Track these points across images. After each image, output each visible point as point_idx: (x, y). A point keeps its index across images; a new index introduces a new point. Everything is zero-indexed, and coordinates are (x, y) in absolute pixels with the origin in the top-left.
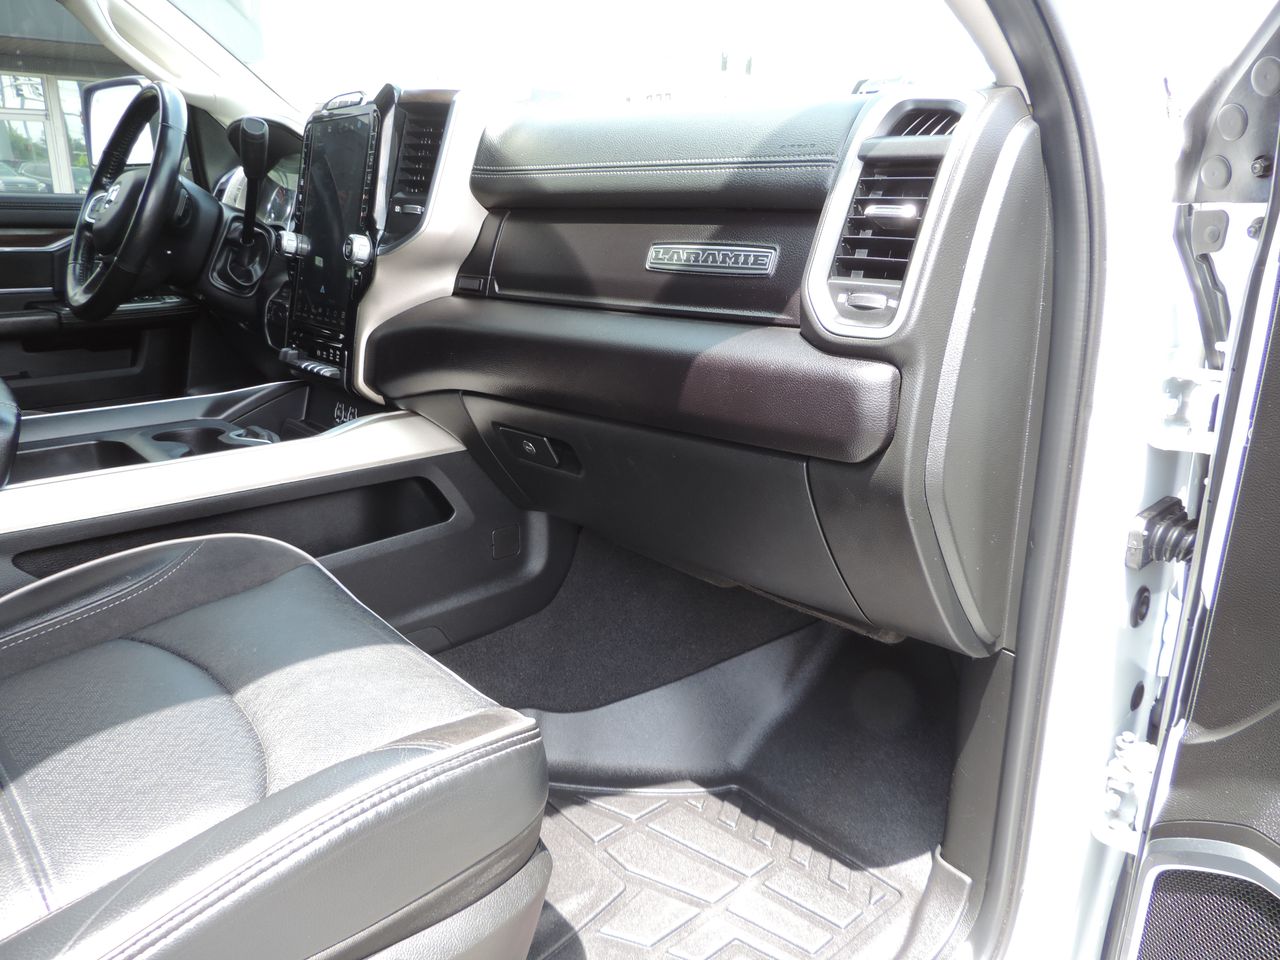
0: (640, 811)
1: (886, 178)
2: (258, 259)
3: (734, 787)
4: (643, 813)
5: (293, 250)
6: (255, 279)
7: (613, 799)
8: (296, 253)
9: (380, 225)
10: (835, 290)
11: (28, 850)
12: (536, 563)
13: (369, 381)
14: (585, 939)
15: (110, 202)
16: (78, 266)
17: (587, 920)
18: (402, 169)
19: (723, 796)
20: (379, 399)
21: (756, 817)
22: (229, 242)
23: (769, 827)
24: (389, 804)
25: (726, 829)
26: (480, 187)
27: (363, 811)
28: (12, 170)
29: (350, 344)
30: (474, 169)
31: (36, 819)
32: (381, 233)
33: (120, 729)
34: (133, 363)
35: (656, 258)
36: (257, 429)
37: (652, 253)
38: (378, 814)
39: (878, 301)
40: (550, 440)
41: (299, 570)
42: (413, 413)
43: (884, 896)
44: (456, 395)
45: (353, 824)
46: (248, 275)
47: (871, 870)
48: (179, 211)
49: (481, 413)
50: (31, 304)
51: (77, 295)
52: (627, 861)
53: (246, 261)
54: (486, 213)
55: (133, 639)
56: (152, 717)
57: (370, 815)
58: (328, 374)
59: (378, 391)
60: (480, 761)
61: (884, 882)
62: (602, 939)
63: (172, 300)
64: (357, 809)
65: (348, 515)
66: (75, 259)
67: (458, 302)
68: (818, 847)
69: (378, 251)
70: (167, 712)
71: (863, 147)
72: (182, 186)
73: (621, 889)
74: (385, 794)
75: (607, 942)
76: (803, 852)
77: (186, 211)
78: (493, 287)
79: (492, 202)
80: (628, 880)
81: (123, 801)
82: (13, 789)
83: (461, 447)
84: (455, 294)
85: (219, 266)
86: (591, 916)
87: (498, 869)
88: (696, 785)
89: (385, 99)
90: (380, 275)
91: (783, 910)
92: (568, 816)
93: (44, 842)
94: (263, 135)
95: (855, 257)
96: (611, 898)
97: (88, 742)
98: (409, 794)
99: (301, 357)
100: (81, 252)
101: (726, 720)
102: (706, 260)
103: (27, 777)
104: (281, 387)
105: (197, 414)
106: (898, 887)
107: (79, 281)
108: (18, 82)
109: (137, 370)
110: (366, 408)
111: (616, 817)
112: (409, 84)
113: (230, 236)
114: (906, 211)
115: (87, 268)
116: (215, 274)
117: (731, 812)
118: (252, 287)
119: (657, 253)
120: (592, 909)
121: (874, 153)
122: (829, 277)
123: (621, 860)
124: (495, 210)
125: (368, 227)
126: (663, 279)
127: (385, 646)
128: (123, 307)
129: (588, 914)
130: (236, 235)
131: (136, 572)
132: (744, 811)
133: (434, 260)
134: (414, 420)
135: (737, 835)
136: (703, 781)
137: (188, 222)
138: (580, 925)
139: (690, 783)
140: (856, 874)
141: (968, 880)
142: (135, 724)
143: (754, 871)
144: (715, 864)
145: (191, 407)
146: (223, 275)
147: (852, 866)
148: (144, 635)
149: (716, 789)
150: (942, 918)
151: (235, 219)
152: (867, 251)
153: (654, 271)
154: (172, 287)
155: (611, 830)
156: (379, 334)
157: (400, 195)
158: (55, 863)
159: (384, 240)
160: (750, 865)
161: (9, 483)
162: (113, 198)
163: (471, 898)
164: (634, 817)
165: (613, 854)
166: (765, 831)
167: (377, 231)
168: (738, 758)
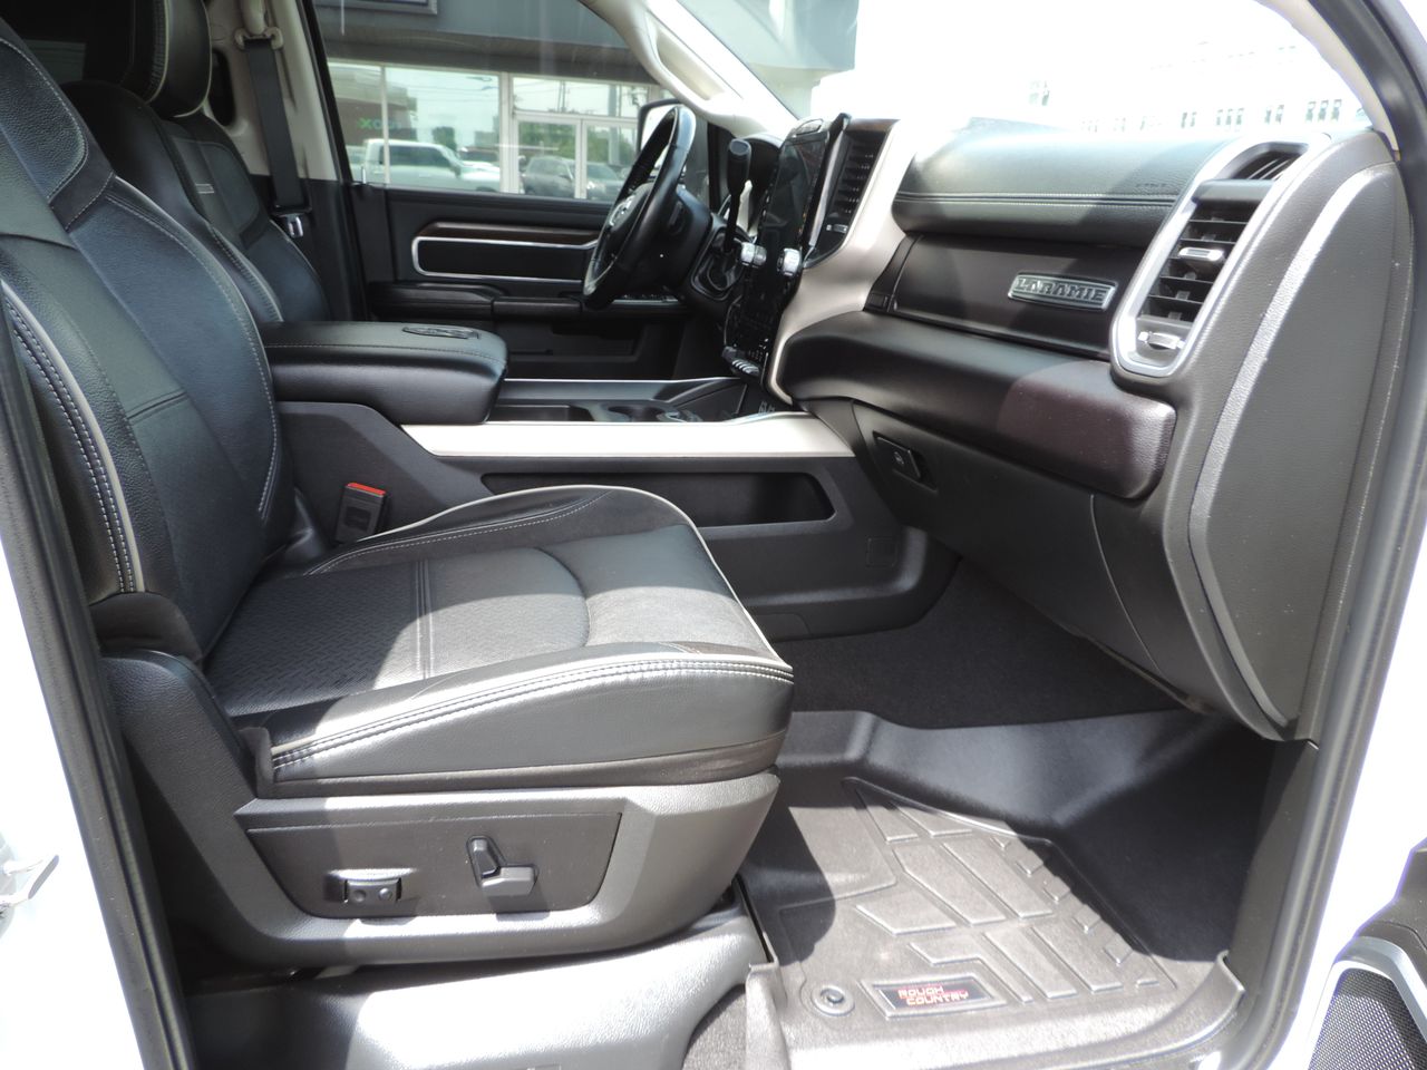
0: (940, 830)
1: (1222, 221)
2: (734, 267)
3: (1048, 841)
4: (944, 832)
5: (750, 260)
6: (729, 285)
7: (919, 813)
8: (752, 263)
9: (813, 242)
10: (1142, 327)
11: (425, 650)
12: (907, 581)
13: (782, 382)
14: (839, 907)
15: (625, 209)
16: (597, 264)
17: (848, 894)
18: (839, 191)
19: (1029, 845)
20: (787, 398)
21: (1056, 872)
22: (712, 250)
23: (1065, 885)
24: (638, 676)
25: (1020, 872)
26: (899, 209)
27: (618, 674)
28: (615, 175)
29: (771, 348)
30: (897, 194)
31: (435, 636)
32: (812, 249)
33: (505, 599)
34: (632, 353)
35: (1019, 287)
36: (688, 413)
37: (1016, 282)
38: (628, 682)
39: (1171, 341)
40: (913, 452)
41: (676, 527)
42: (813, 415)
43: (1156, 982)
44: (848, 403)
45: (609, 680)
46: (723, 281)
47: (1155, 957)
48: (672, 220)
49: (868, 424)
50: (563, 293)
51: (590, 286)
52: (907, 864)
53: (724, 269)
54: (903, 235)
55: (541, 550)
56: (526, 597)
57: (622, 678)
58: (748, 372)
59: (788, 393)
60: (719, 671)
61: (1164, 971)
62: (854, 913)
63: (672, 300)
64: (614, 671)
65: (740, 495)
66: (596, 257)
67: (866, 316)
68: (1107, 917)
69: (805, 265)
70: (538, 596)
71: (1202, 189)
72: (679, 199)
73: (892, 883)
74: (637, 668)
75: (860, 918)
76: (1088, 918)
77: (678, 221)
78: (893, 304)
79: (910, 225)
80: (902, 879)
81: (487, 638)
82: (431, 616)
83: (850, 454)
84: (866, 309)
85: (701, 271)
86: (854, 893)
87: (720, 764)
88: (1007, 827)
89: (837, 126)
90: (803, 287)
91: (1038, 953)
92: (873, 815)
93: (435, 648)
94: (745, 156)
95: (1177, 298)
96: (878, 887)
97: (483, 602)
98: (655, 674)
99: (737, 356)
100: (602, 251)
101: (1063, 776)
102: (1055, 292)
103: (441, 612)
104: (723, 381)
105: (649, 396)
106: (1176, 980)
107: (595, 275)
108: (634, 92)
109: (633, 359)
110: (777, 405)
111: (917, 828)
112: (860, 113)
113: (715, 245)
114: (1214, 255)
115: (602, 267)
116: (697, 278)
117: (1033, 861)
118: (726, 291)
119: (1021, 281)
120: (858, 888)
121: (1206, 196)
122: (1139, 315)
123: (902, 861)
124: (910, 233)
125: (801, 243)
126: (1020, 307)
127: (710, 593)
128: (616, 301)
129: (851, 890)
130: (720, 244)
131: (558, 503)
132: (1047, 864)
133: (851, 277)
134: (813, 421)
135: (1029, 883)
136: (1015, 825)
137: (680, 230)
138: (840, 896)
139: (1004, 825)
140: (1136, 955)
141: (1240, 988)
142: (517, 598)
143: (1027, 914)
144: (991, 895)
145: (646, 389)
146: (703, 280)
147: (1136, 947)
148: (548, 549)
149: (1028, 838)
150: (1202, 1017)
151: (721, 230)
152: (1188, 293)
153: (1015, 299)
154: (665, 288)
155: (906, 836)
156: (795, 339)
157: (835, 215)
158: (436, 661)
159: (813, 255)
160: (1025, 908)
161: (489, 420)
162: (627, 207)
163: (693, 778)
164: (933, 833)
165: (898, 854)
166: (1059, 888)
167: (810, 247)
168: (1063, 816)
